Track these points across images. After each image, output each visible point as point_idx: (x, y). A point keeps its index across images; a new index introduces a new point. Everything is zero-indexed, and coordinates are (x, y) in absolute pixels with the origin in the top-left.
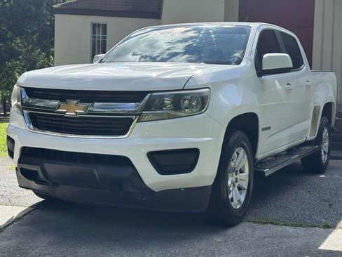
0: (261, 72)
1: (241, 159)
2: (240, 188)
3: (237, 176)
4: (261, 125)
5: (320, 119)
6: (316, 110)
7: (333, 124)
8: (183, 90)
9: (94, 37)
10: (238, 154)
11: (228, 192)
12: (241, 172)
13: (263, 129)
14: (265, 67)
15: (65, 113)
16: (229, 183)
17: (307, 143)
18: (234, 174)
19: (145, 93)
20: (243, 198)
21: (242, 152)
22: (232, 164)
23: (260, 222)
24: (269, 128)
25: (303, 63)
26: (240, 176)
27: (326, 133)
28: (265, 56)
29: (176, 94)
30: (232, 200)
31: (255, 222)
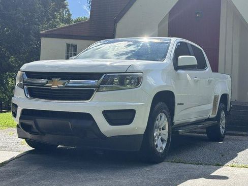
0: (177, 67)
1: (162, 121)
2: (162, 140)
3: (161, 132)
4: (177, 101)
5: (219, 103)
6: (216, 97)
7: (228, 109)
8: (126, 72)
9: (68, 53)
10: (161, 117)
11: (154, 140)
12: (163, 129)
13: (178, 104)
14: (179, 64)
15: (51, 87)
16: (155, 134)
18: (158, 130)
20: (164, 146)
21: (164, 116)
22: (157, 122)
24: (183, 104)
25: (207, 66)
26: (162, 132)
27: (223, 114)
28: (180, 57)
29: (121, 75)
30: (157, 146)
31: (171, 162)
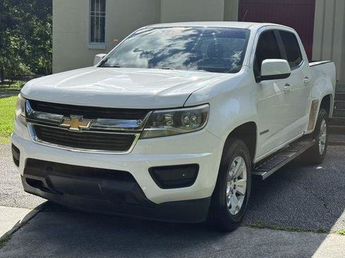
0: (259, 77)
1: (239, 167)
2: (238, 194)
3: (235, 183)
4: (259, 130)
5: (318, 111)
6: (314, 104)
7: (331, 115)
8: (183, 107)
9: (92, 14)
10: (236, 163)
11: (226, 200)
12: (240, 178)
13: (261, 133)
14: (264, 73)
15: (69, 128)
16: (228, 191)
17: (304, 137)
18: (232, 181)
19: (146, 111)
20: (240, 204)
21: (240, 160)
22: (231, 173)
23: (257, 227)
24: (267, 131)
25: (302, 59)
26: (238, 182)
28: (264, 62)
29: (176, 112)
30: (230, 207)
31: (252, 227)
